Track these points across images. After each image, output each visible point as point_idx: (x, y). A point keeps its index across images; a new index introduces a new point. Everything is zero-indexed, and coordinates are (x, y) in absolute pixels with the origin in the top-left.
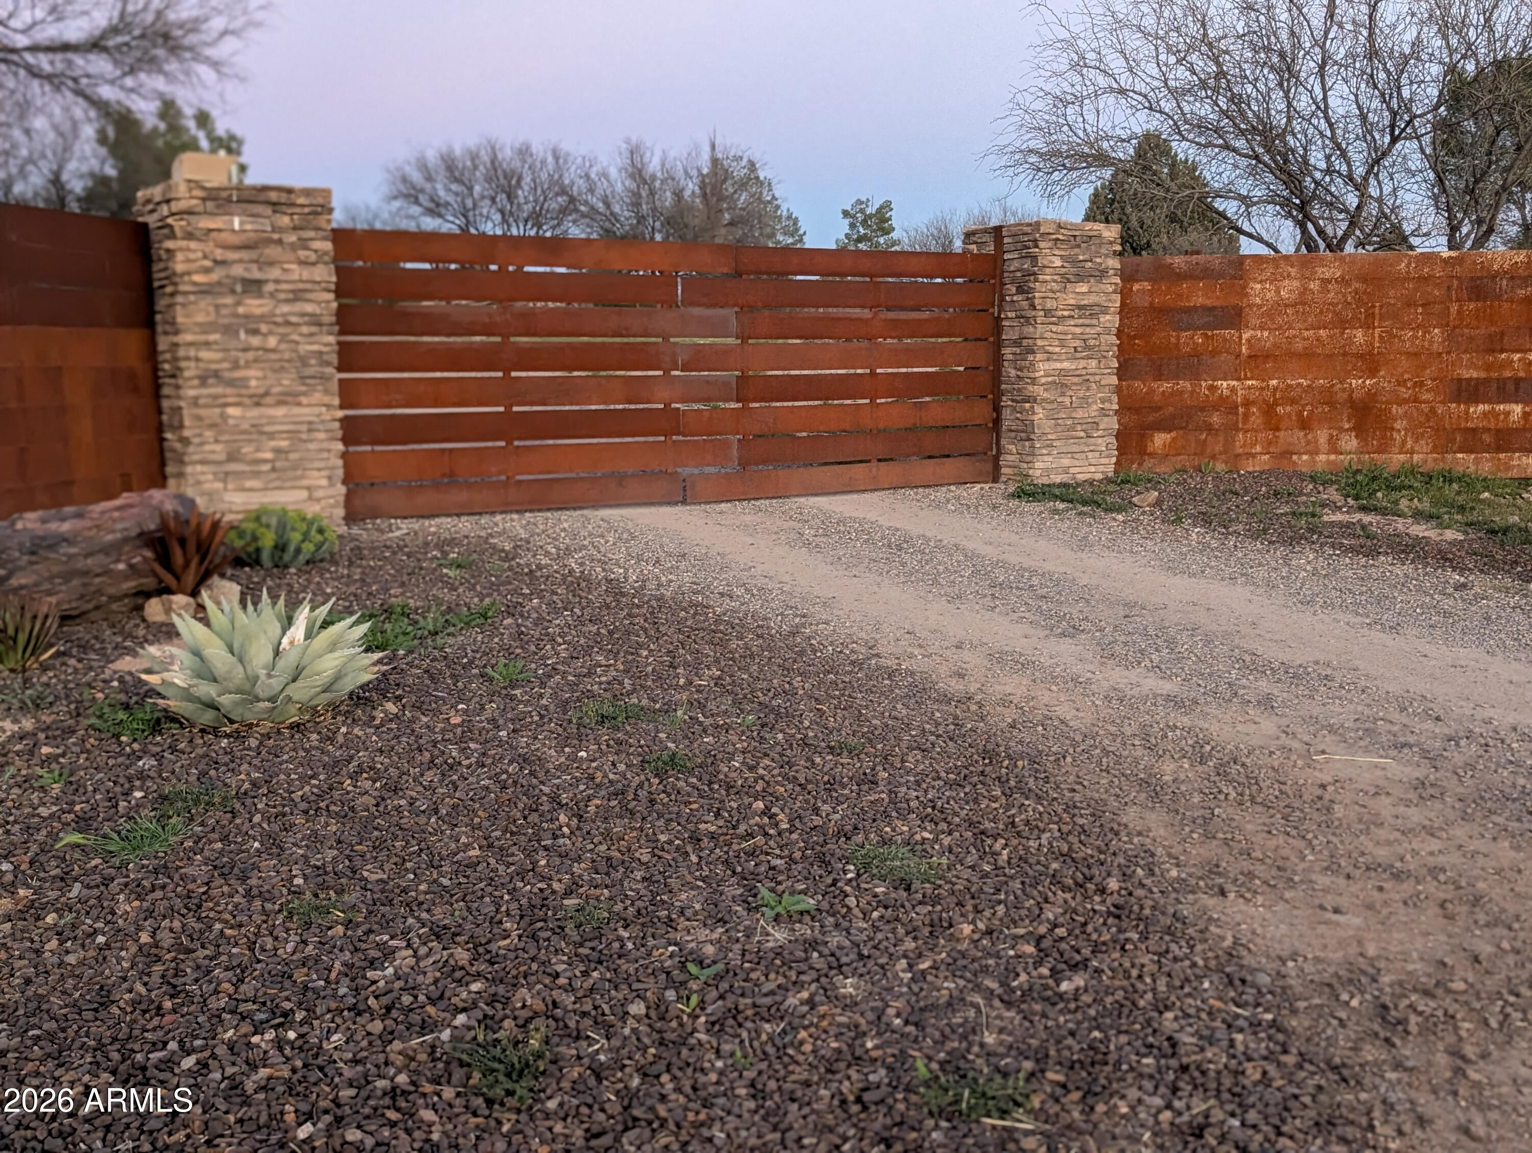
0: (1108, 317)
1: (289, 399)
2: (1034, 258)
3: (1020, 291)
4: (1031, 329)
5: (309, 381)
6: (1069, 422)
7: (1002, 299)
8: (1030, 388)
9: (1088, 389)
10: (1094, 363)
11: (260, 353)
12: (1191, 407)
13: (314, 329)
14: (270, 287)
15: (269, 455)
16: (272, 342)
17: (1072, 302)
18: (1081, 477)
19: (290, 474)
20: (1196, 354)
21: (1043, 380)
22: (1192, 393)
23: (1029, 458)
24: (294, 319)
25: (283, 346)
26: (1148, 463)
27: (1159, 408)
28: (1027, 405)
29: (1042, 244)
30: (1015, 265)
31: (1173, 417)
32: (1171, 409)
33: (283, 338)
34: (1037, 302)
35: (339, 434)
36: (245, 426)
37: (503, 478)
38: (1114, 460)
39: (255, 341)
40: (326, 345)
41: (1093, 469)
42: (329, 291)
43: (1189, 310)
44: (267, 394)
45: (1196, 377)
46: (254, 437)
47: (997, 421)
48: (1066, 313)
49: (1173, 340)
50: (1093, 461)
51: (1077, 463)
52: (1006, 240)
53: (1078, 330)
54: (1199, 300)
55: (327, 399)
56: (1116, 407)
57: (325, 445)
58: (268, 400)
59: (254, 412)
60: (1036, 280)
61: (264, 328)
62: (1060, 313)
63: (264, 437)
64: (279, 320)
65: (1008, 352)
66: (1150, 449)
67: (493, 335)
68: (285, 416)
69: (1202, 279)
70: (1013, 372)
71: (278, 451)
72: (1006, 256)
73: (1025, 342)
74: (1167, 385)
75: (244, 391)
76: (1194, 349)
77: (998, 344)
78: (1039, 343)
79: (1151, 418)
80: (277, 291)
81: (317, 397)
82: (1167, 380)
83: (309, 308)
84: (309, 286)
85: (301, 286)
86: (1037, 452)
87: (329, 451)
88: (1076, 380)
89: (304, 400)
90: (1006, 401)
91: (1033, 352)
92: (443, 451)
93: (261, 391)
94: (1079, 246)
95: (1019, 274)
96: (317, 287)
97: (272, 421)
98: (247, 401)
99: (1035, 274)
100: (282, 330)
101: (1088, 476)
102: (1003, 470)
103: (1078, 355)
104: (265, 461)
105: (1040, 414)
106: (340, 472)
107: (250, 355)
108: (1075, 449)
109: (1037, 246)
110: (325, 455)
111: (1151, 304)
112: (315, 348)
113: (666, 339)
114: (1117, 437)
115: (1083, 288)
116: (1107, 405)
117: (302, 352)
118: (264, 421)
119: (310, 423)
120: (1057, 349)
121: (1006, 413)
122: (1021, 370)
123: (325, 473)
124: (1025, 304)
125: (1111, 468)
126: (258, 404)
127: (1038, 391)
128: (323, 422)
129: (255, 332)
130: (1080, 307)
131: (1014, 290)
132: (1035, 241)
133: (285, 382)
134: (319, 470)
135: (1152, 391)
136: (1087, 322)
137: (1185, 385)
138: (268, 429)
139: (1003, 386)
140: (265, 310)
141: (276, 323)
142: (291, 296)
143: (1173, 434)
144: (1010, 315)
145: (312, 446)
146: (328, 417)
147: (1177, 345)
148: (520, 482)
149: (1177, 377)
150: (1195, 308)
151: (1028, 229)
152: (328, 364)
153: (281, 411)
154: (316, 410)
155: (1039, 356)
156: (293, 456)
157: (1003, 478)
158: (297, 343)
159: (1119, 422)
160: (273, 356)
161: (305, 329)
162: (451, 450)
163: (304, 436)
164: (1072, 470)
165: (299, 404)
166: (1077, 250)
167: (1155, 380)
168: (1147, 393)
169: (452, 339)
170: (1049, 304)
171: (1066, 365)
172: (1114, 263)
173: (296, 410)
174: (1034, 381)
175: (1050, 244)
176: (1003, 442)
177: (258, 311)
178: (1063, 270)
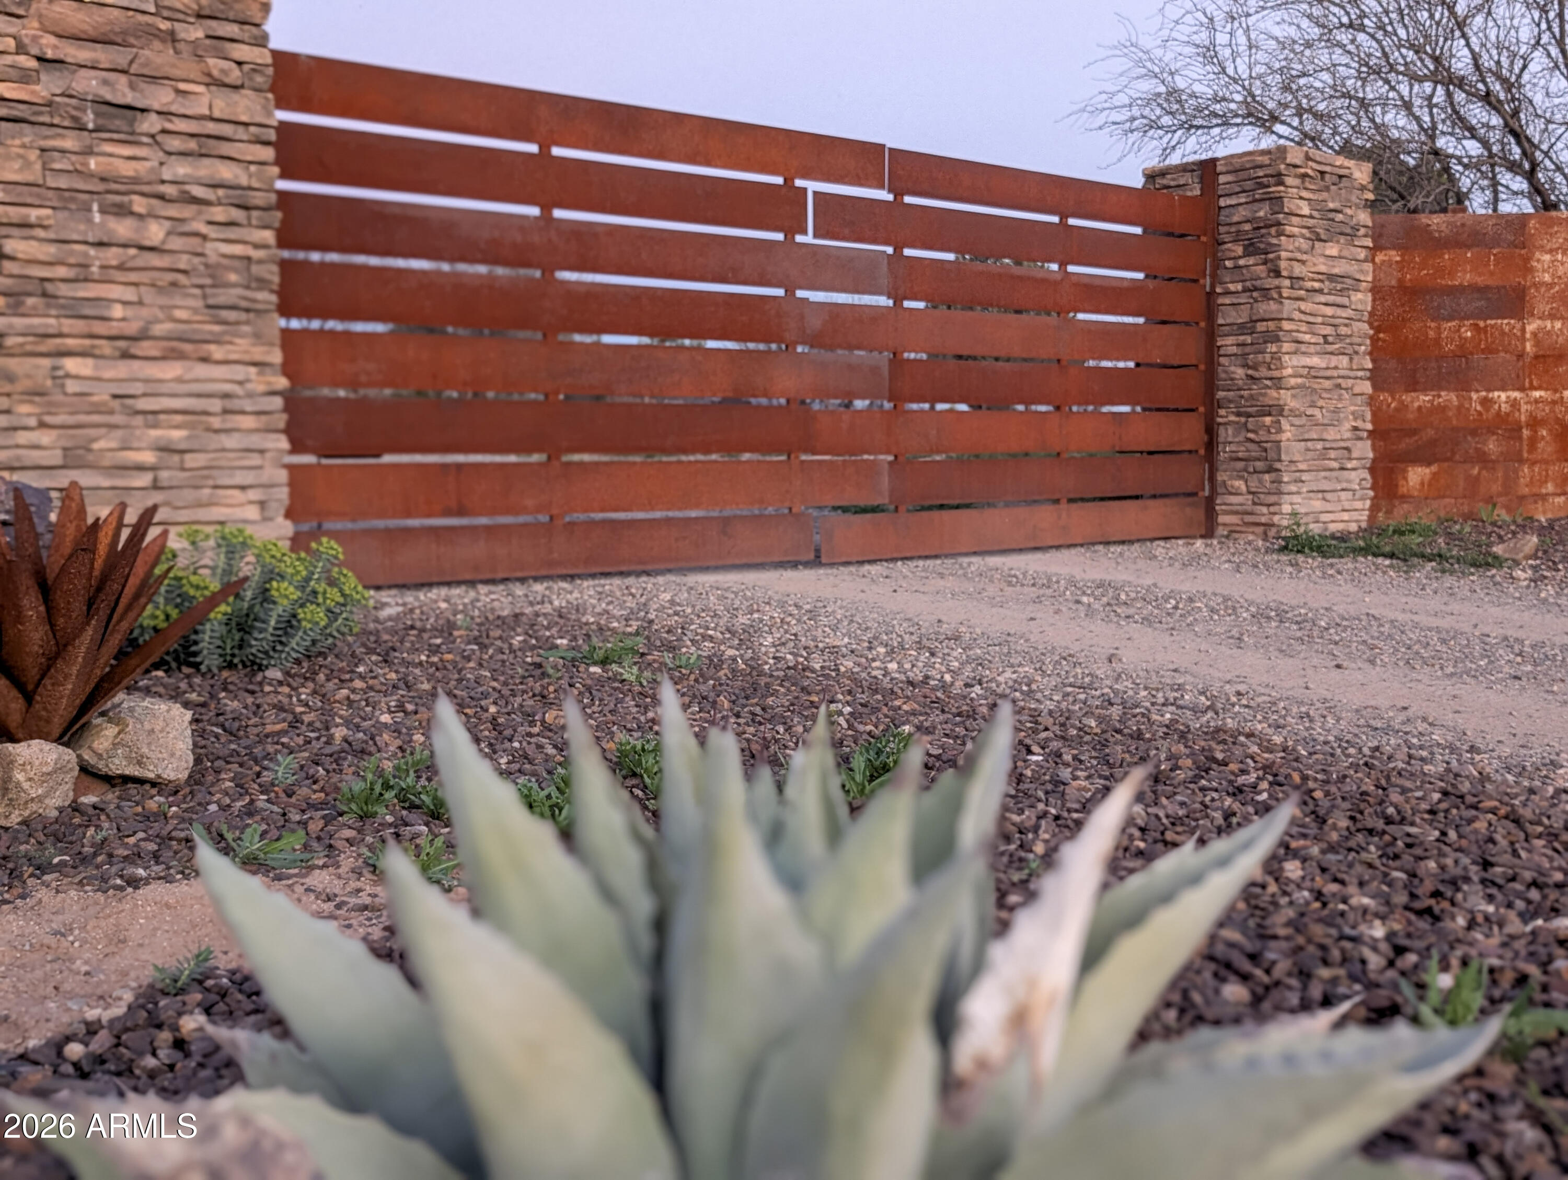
0: (1360, 296)
1: (188, 347)
2: (1276, 201)
3: (1251, 249)
4: (1273, 306)
5: (224, 314)
6: (1319, 446)
7: (1218, 264)
8: (1273, 393)
9: (1340, 399)
10: (1344, 360)
11: (133, 251)
12: (1455, 429)
13: (237, 214)
14: (151, 124)
15: (148, 457)
16: (155, 232)
17: (1323, 268)
18: (1333, 527)
19: (189, 495)
20: (1463, 352)
21: (1293, 381)
22: (1460, 408)
23: (1272, 499)
24: (198, 191)
25: (176, 243)
26: (1401, 509)
27: (1413, 432)
28: (1268, 420)
29: (1289, 181)
30: (1241, 213)
31: (1433, 443)
32: (1431, 432)
33: (177, 227)
34: (1283, 264)
35: (281, 420)
36: (102, 395)
37: (544, 518)
38: (1368, 503)
39: (122, 228)
40: (256, 246)
41: (1345, 516)
42: (266, 143)
43: (1452, 291)
44: (142, 336)
45: (1464, 386)
46: (118, 419)
47: (1211, 444)
48: (1317, 285)
49: (1431, 334)
50: (1347, 505)
51: (1329, 507)
52: (1222, 179)
53: (1329, 311)
54: (1465, 277)
55: (258, 353)
56: (1369, 426)
57: (256, 441)
58: (145, 348)
59: (123, 369)
60: (1280, 234)
61: (139, 205)
62: (1309, 285)
63: (139, 420)
64: (170, 190)
65: (1228, 344)
66: (1403, 490)
67: (528, 265)
68: (179, 380)
69: (1469, 247)
70: (1240, 372)
71: (165, 449)
72: (1222, 202)
73: (1261, 327)
74: (1424, 399)
75: (99, 328)
76: (1461, 347)
77: (1211, 334)
78: (1286, 325)
79: (1403, 446)
80: (164, 131)
81: (242, 346)
82: (1424, 390)
83: (227, 172)
84: (226, 130)
85: (211, 128)
86: (1286, 488)
87: (262, 452)
88: (1327, 384)
89: (217, 352)
90: (1225, 415)
91: (1277, 340)
92: (444, 467)
93: (132, 328)
94: (1327, 189)
95: (1247, 227)
96: (241, 133)
97: (153, 389)
98: (106, 347)
99: (1279, 224)
100: (173, 211)
101: (1340, 526)
102: (1222, 519)
103: (1330, 348)
104: (141, 468)
105: (1288, 433)
106: (283, 494)
107: (112, 255)
108: (1325, 486)
109: (1282, 183)
110: (255, 460)
111: (1400, 281)
112: (237, 249)
113: (790, 291)
114: (1372, 470)
115: (1332, 250)
116: (1359, 424)
117: (213, 258)
118: (137, 389)
119: (226, 396)
120: (1307, 337)
121: (1226, 434)
122: (1255, 368)
123: (253, 495)
124: (1261, 270)
125: (1364, 516)
126: (126, 355)
127: (1286, 398)
128: (250, 395)
129: (122, 211)
130: (1332, 277)
131: (1240, 250)
132: (1279, 175)
133: (180, 314)
134: (243, 488)
135: (1403, 407)
136: (1339, 300)
137: (1449, 397)
138: (143, 404)
139: (1221, 394)
140: (141, 168)
141: (161, 197)
142: (192, 145)
143: (1434, 468)
144: (1232, 287)
145: (230, 442)
146: (261, 388)
147: (1437, 341)
148: (572, 524)
149: (1436, 385)
150: (1461, 289)
151: (1265, 160)
152: (262, 284)
153: (171, 370)
154: (240, 372)
155: (1286, 347)
156: (191, 460)
157: (1221, 531)
158: (204, 237)
159: (1374, 448)
160: (155, 260)
161: (219, 214)
162: (459, 467)
163: (216, 422)
164: (1325, 517)
165: (205, 360)
166: (1325, 195)
167: (1407, 391)
168: (1396, 409)
169: (462, 267)
170: (1298, 270)
171: (1315, 361)
172: (1364, 217)
173: (202, 370)
174: (1278, 383)
175: (1297, 182)
176: (1221, 477)
177: (127, 169)
178: (1311, 222)
